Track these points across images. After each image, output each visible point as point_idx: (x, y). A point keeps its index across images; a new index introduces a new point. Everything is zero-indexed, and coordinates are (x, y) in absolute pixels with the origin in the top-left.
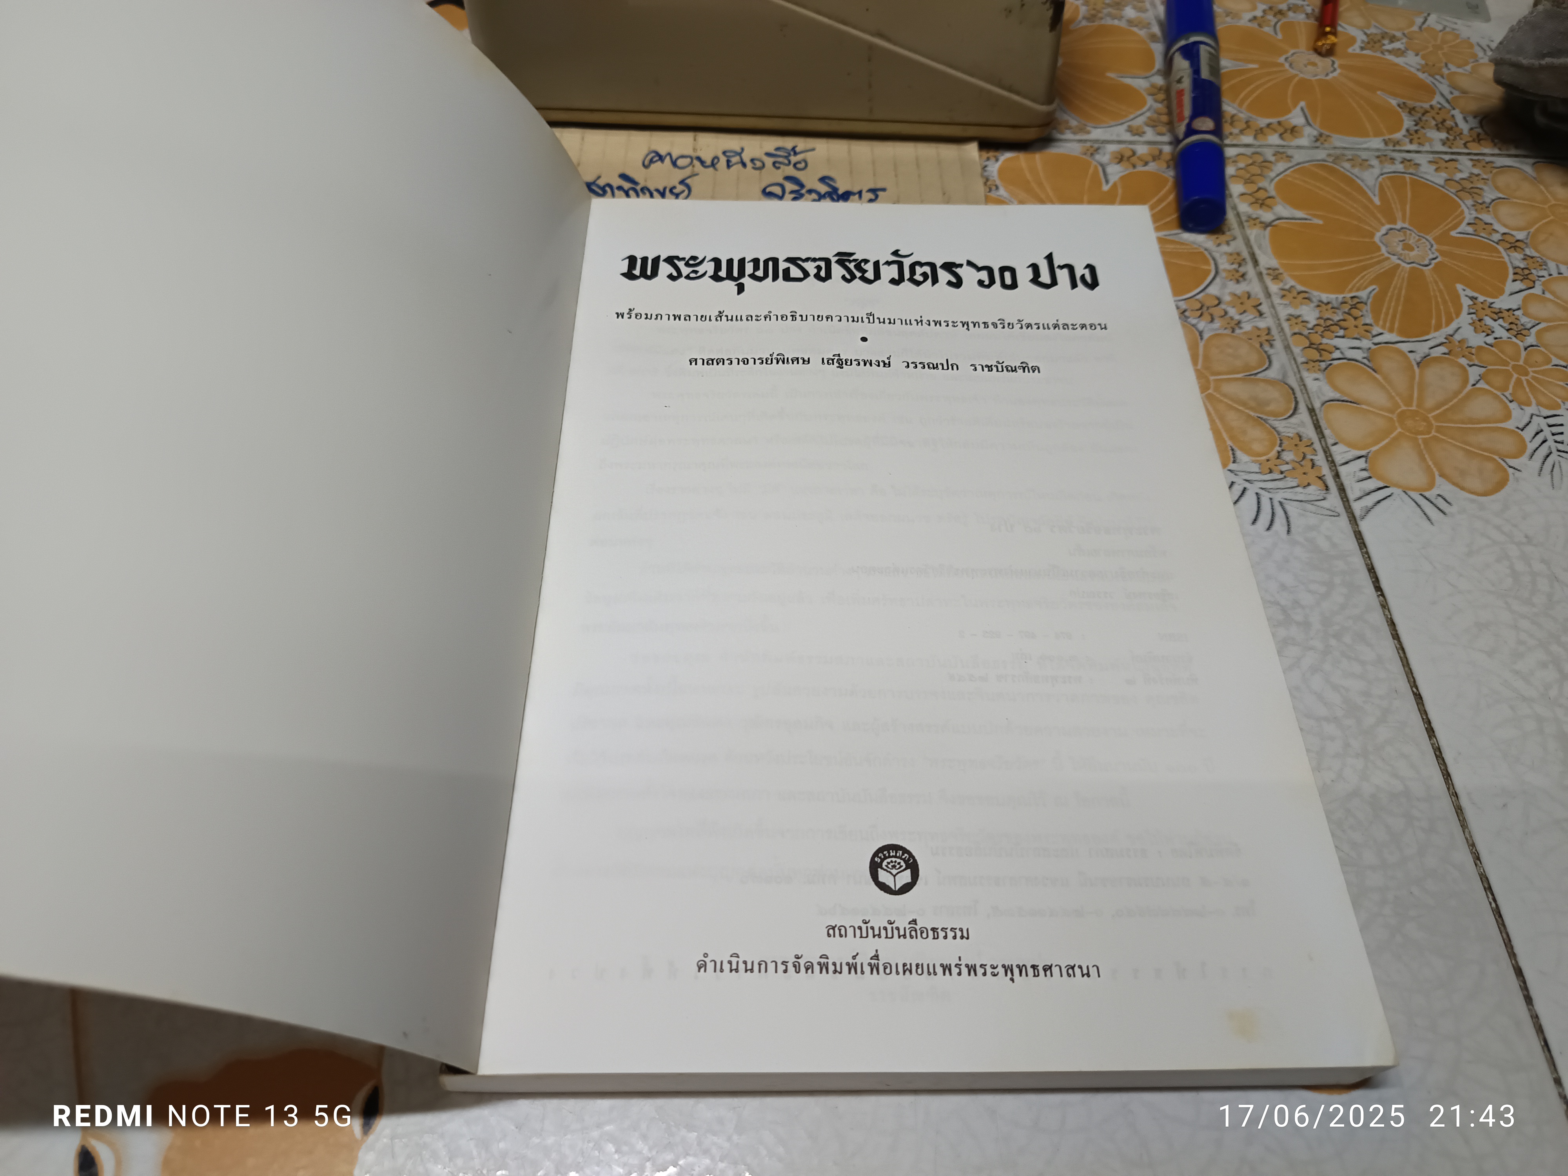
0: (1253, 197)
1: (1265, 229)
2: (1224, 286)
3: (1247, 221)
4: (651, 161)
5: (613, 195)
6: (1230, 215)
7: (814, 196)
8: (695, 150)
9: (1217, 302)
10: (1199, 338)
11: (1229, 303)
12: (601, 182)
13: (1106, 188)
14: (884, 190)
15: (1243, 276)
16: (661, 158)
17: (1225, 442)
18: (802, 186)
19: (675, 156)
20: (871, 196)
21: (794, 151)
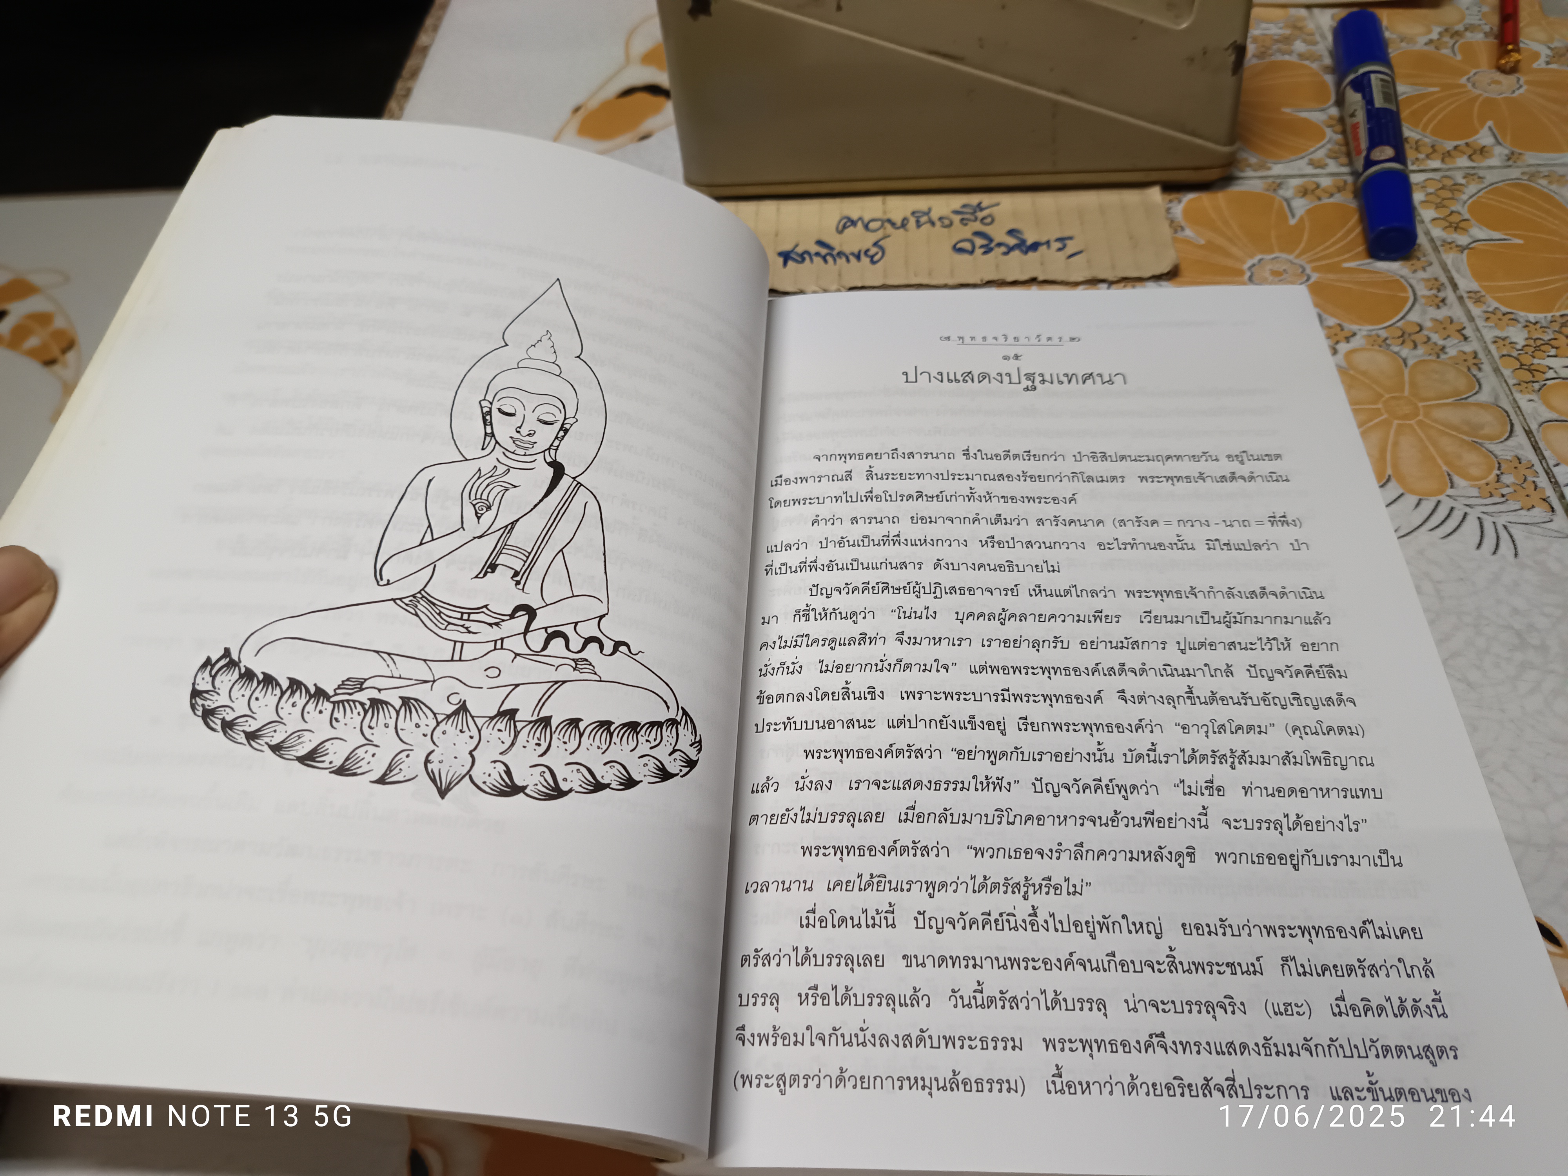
0: (1447, 221)
1: (1462, 252)
2: (1424, 312)
3: (1443, 246)
4: (845, 227)
5: (811, 260)
6: (1422, 239)
7: (1003, 249)
8: (885, 212)
9: (1418, 329)
10: (1403, 365)
11: (1430, 329)
12: (799, 250)
13: (1292, 222)
14: (1071, 238)
15: (1443, 301)
16: (853, 223)
17: (1440, 467)
18: (991, 240)
19: (866, 220)
20: (1059, 245)
21: (979, 207)
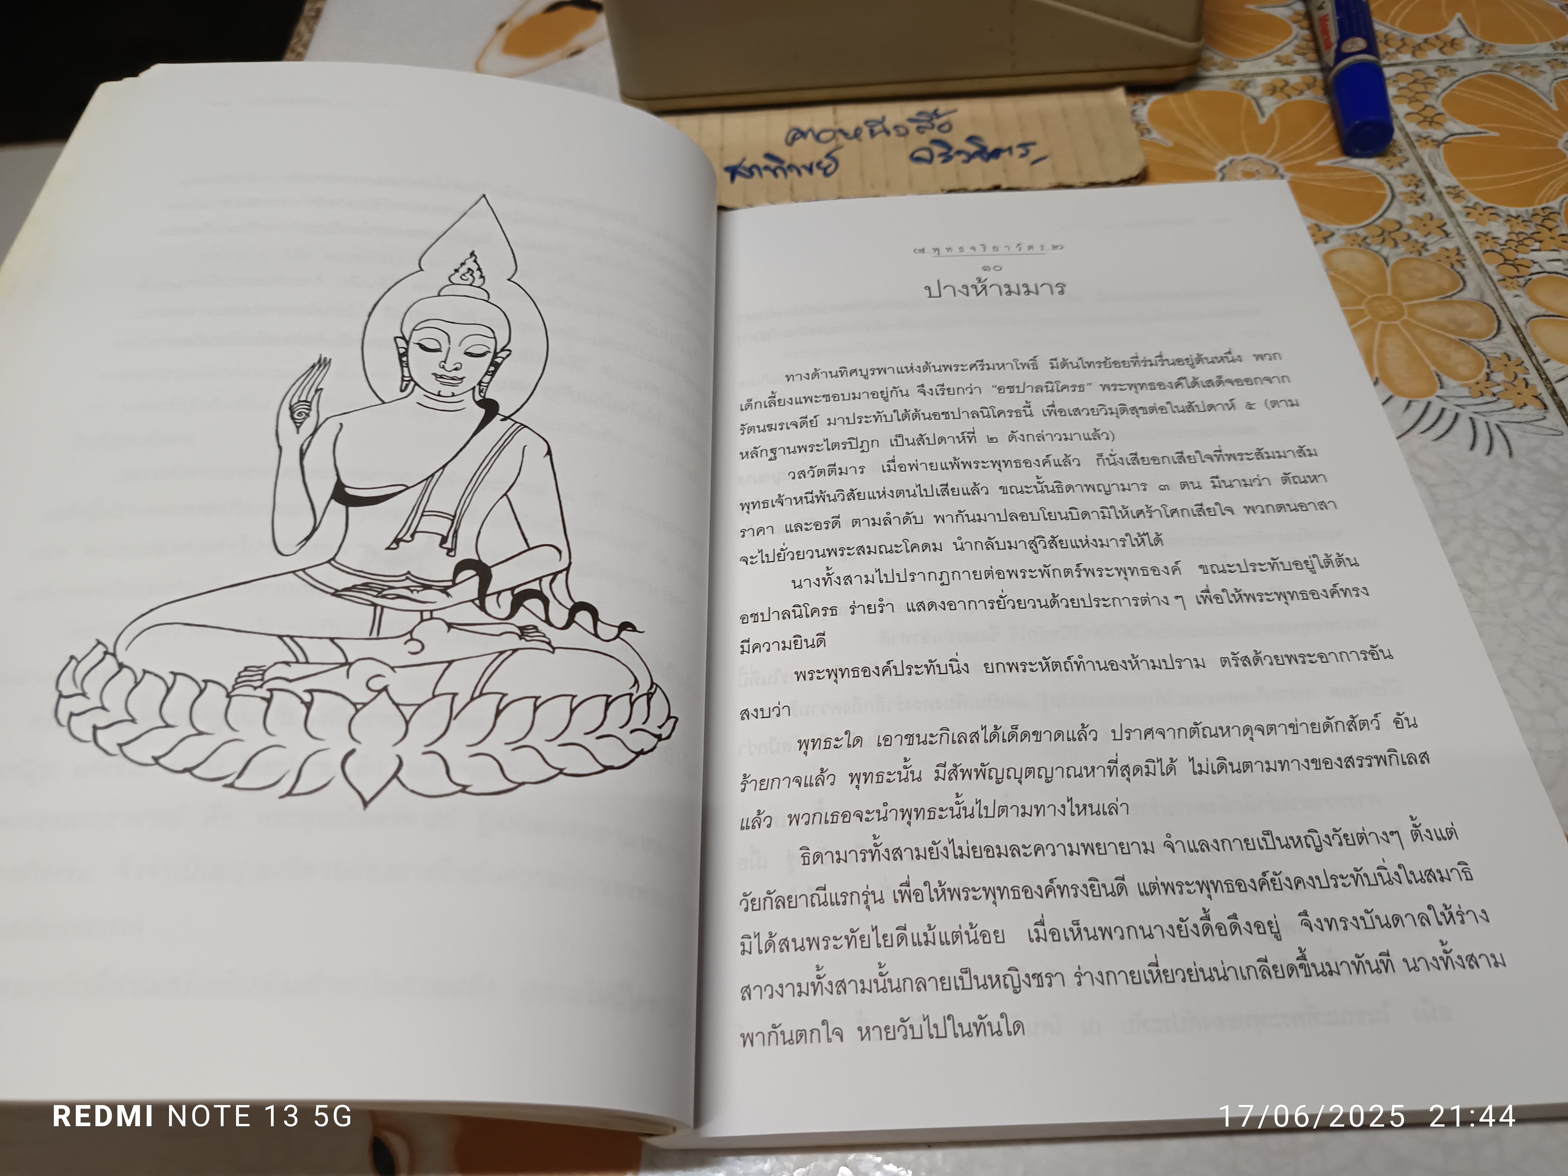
0: (1422, 115)
1: (1438, 147)
2: (1403, 210)
3: (1418, 141)
4: (794, 139)
5: (761, 174)
6: (1397, 135)
7: (963, 157)
8: (836, 122)
9: (1397, 226)
10: (1385, 264)
11: (1410, 227)
12: (748, 164)
13: (1262, 121)
14: (1033, 144)
15: (1422, 197)
16: (803, 135)
17: (1428, 367)
18: (950, 148)
19: (817, 130)
20: (1021, 151)
21: (936, 114)
